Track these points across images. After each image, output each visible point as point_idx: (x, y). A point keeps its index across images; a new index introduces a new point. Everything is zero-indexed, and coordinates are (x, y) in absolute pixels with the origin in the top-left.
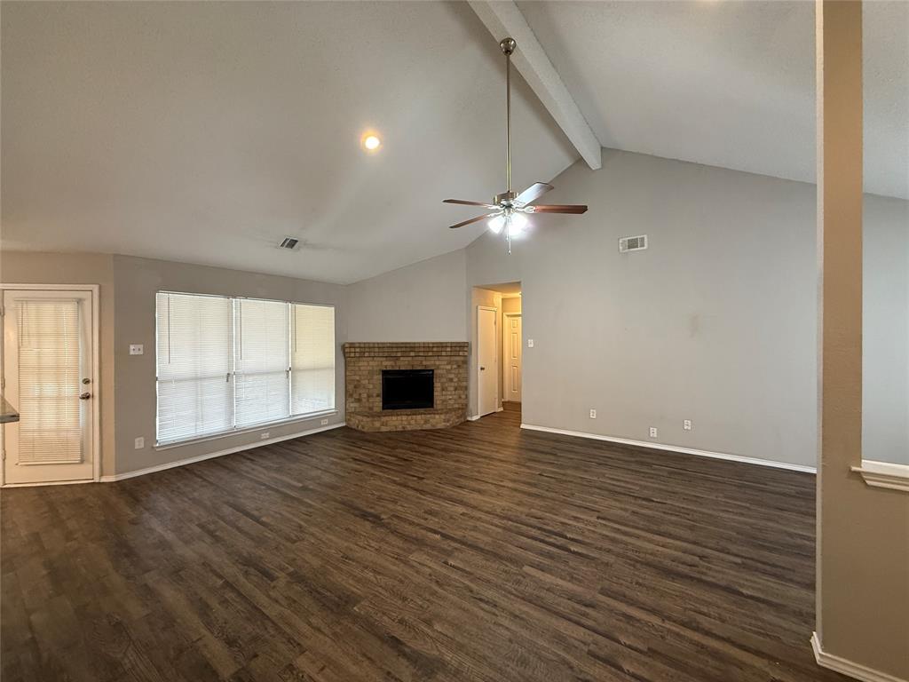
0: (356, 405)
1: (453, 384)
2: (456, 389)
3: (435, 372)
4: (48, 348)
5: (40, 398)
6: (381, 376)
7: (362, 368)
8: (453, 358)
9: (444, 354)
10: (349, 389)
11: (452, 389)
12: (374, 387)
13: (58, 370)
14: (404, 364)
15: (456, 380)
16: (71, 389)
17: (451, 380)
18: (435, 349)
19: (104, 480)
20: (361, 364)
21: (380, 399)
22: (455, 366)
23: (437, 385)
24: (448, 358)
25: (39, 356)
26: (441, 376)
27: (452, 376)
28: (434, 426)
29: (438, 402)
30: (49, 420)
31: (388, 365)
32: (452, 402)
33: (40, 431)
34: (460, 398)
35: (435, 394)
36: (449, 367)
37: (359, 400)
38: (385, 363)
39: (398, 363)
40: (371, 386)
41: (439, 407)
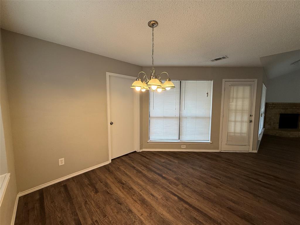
0: (269, 126)
4: (240, 103)
5: (235, 122)
6: (279, 116)
7: (272, 112)
12: (276, 120)
13: (242, 111)
14: (289, 111)
16: (246, 118)
19: (253, 152)
21: (278, 124)
25: (236, 106)
30: (238, 130)
31: (283, 111)
33: (235, 133)
37: (270, 125)
39: (287, 111)
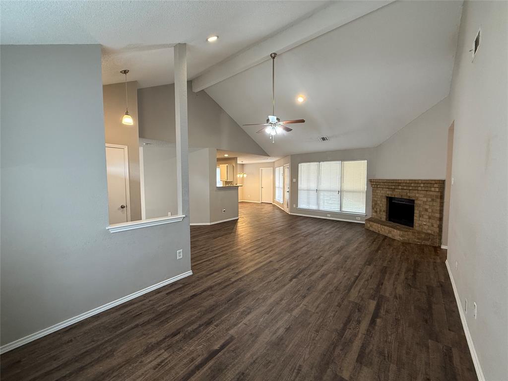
0: (375, 214)
1: (428, 213)
2: (430, 218)
3: (415, 202)
6: (386, 200)
7: (378, 194)
8: (428, 193)
9: (420, 188)
10: (373, 204)
11: (427, 217)
12: (383, 206)
14: (397, 194)
15: (430, 210)
17: (426, 210)
18: (412, 185)
20: (378, 191)
21: (385, 213)
22: (430, 199)
23: (416, 212)
24: (424, 192)
26: (420, 206)
27: (427, 207)
28: (394, 236)
29: (416, 225)
32: (426, 227)
34: (433, 226)
35: (415, 218)
36: (425, 199)
37: (376, 212)
38: (388, 192)
39: (395, 193)
40: (381, 205)
41: (417, 229)
